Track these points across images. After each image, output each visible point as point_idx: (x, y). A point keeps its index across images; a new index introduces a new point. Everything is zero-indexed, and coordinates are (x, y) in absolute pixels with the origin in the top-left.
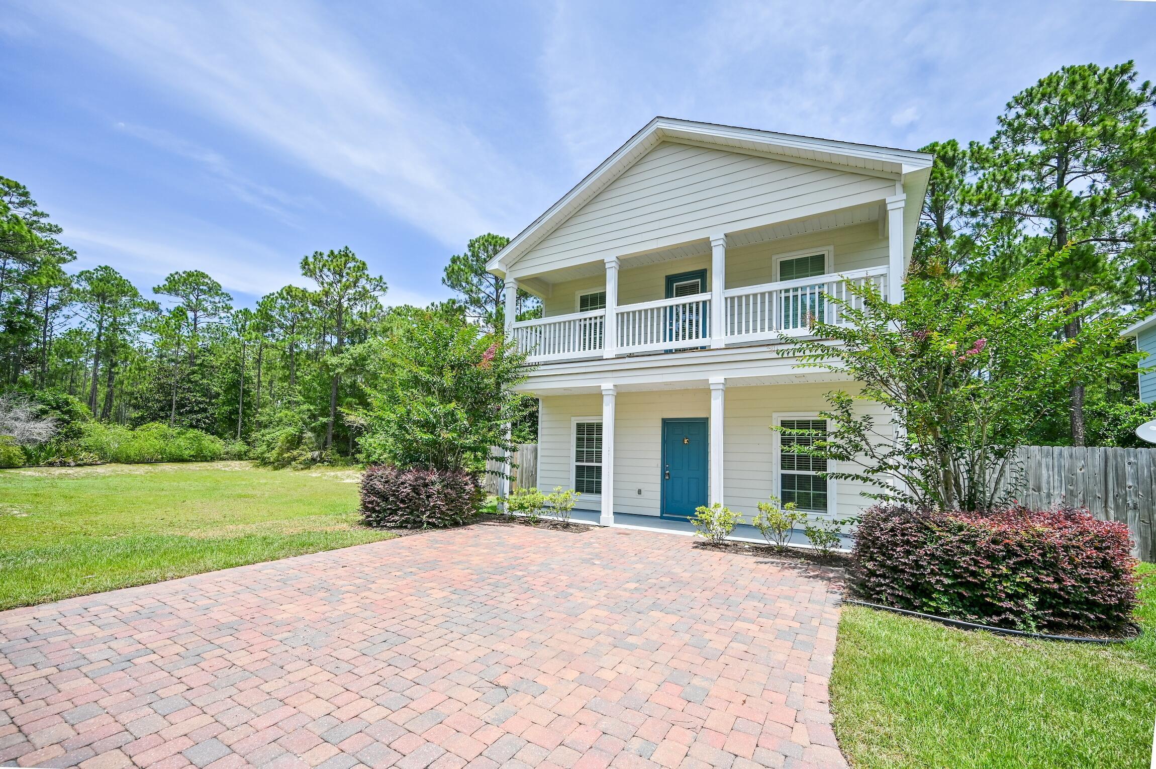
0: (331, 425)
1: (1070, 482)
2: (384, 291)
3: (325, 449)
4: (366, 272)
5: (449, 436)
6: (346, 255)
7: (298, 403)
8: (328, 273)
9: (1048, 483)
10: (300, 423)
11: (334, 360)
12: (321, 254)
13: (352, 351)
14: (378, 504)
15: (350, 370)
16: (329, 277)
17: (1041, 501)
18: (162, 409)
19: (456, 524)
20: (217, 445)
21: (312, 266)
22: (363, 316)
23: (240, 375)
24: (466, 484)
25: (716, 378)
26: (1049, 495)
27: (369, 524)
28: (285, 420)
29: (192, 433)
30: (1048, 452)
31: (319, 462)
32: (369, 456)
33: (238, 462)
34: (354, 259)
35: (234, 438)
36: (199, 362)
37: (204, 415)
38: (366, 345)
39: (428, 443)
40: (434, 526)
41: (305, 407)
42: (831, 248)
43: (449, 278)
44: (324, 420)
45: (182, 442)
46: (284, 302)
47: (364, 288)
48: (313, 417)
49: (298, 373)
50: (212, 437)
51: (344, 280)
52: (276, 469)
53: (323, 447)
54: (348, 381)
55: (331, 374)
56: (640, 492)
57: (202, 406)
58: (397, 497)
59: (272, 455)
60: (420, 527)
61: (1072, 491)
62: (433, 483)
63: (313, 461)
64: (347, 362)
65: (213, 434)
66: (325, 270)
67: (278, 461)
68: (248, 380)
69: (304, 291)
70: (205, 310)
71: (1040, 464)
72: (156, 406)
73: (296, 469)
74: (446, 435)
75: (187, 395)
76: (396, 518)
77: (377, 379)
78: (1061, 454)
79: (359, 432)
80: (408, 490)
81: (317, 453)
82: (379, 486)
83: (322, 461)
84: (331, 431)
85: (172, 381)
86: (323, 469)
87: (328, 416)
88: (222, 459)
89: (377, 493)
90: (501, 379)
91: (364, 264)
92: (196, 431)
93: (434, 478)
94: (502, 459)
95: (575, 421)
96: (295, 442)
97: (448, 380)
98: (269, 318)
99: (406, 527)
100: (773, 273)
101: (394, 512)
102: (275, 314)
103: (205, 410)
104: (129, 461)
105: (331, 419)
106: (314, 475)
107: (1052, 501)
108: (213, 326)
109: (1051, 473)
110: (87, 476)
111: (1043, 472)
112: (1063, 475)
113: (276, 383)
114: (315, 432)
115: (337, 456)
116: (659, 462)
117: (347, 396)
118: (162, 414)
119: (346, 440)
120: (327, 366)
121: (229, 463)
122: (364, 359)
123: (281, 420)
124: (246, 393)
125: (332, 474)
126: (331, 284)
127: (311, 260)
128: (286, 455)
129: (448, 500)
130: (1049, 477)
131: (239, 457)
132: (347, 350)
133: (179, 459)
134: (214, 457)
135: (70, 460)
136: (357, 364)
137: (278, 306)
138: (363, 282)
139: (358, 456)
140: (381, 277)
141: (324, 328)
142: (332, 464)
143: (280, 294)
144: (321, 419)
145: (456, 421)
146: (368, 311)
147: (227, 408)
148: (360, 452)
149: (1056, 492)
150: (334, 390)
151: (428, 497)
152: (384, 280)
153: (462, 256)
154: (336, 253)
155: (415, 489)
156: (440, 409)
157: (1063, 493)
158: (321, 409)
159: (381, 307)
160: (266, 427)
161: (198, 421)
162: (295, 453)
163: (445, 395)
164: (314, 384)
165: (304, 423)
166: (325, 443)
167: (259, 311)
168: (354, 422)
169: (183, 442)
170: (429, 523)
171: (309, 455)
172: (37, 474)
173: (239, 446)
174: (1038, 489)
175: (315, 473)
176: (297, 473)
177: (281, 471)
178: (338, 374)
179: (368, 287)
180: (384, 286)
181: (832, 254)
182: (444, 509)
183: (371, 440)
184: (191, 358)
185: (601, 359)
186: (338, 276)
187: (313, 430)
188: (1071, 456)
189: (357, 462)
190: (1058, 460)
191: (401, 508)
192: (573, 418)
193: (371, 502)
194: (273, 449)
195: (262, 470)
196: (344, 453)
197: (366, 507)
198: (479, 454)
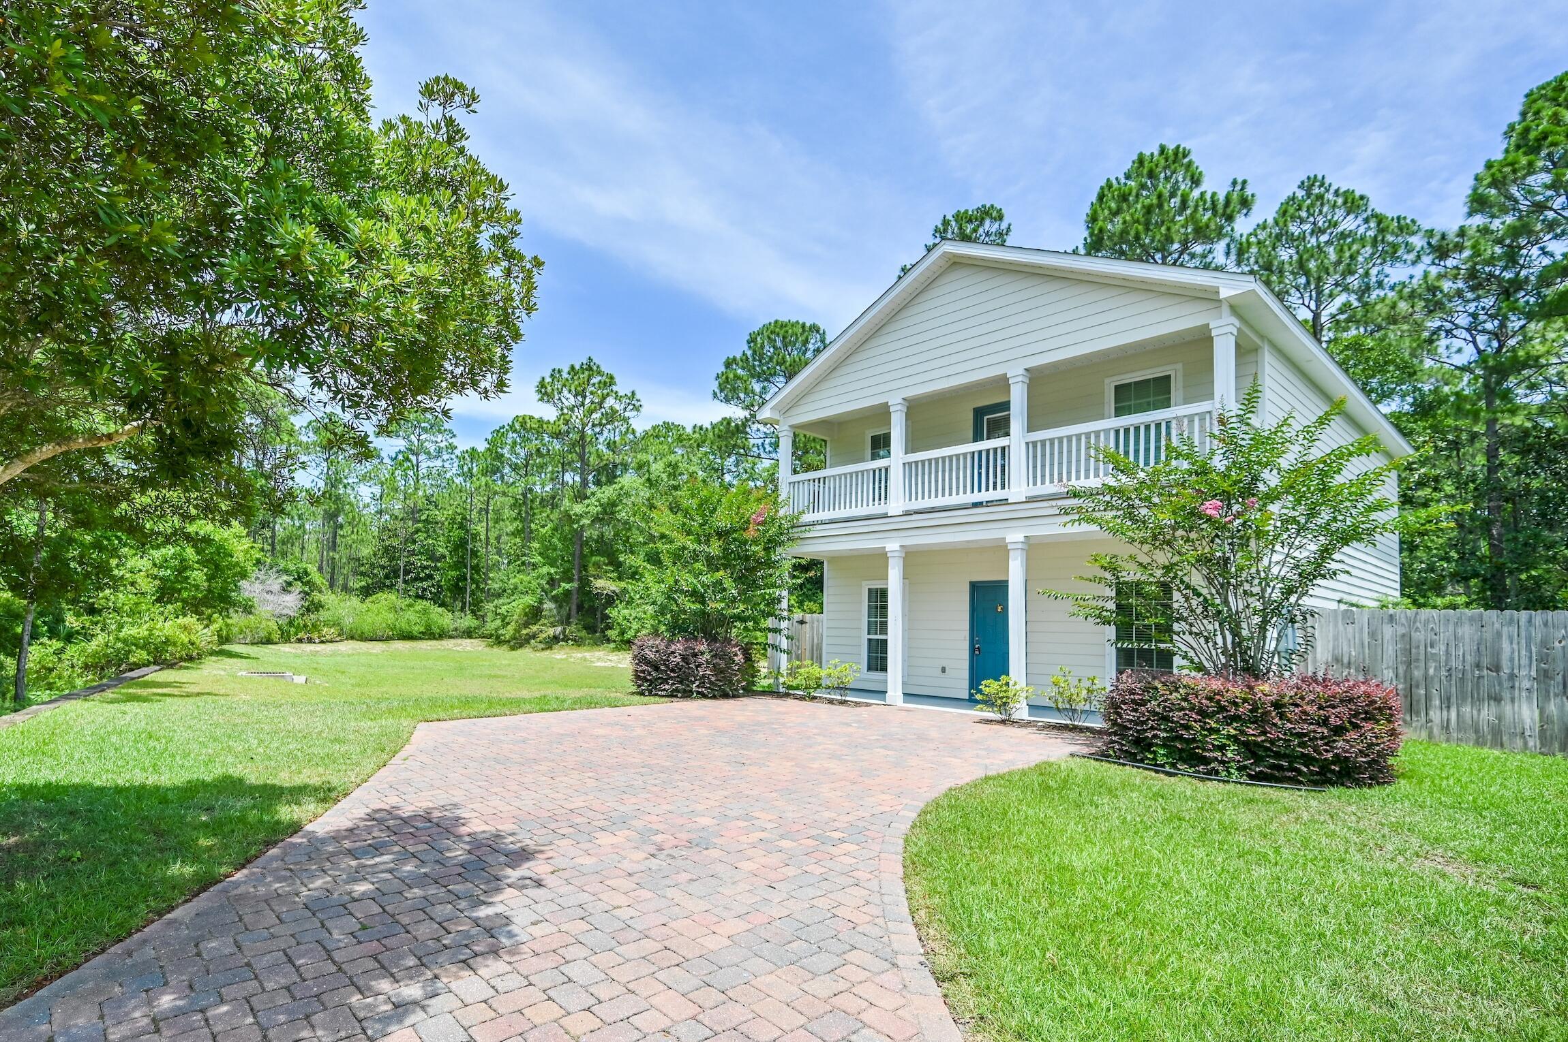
0: (575, 592)
1: (1542, 659)
2: (638, 410)
3: (568, 624)
4: (615, 388)
5: (720, 606)
6: (590, 369)
7: (535, 566)
8: (569, 396)
9: (1512, 660)
10: (539, 591)
11: (578, 509)
12: (559, 371)
13: (599, 495)
14: (650, 674)
15: (596, 519)
16: (569, 399)
17: (1500, 684)
18: (387, 577)
19: (725, 696)
20: (444, 618)
21: (549, 389)
22: (611, 445)
23: (467, 531)
24: (736, 655)
25: (1015, 536)
26: (1512, 677)
27: (642, 694)
28: (520, 587)
29: (421, 605)
30: (1511, 620)
31: (563, 640)
32: (622, 633)
33: (468, 641)
34: (599, 373)
35: (462, 609)
36: (423, 518)
37: (430, 583)
38: (617, 487)
39: (695, 613)
40: (704, 696)
41: (545, 570)
42: (1179, 366)
43: (721, 391)
44: (568, 586)
45: (411, 615)
46: (515, 435)
47: (611, 408)
48: (552, 582)
49: (533, 526)
50: (440, 610)
51: (588, 401)
52: (513, 648)
53: (566, 621)
54: (595, 534)
55: (575, 526)
56: (943, 670)
57: (427, 572)
58: (667, 666)
59: (508, 632)
60: (689, 697)
61: (1546, 671)
62: (702, 653)
63: (555, 639)
64: (595, 510)
65: (440, 606)
66: (565, 392)
67: (515, 638)
68: (475, 537)
69: (541, 421)
70: (428, 453)
71: (1499, 635)
72: (382, 573)
73: (535, 649)
74: (714, 605)
75: (412, 559)
76: (667, 687)
77: (630, 529)
78: (1530, 621)
79: (610, 600)
80: (678, 659)
81: (559, 629)
82: (650, 655)
83: (566, 639)
84: (575, 600)
85: (396, 543)
86: (567, 650)
87: (570, 580)
88: (451, 637)
89: (648, 662)
90: (771, 544)
91: (612, 378)
92: (424, 602)
93: (702, 648)
94: (776, 631)
95: (867, 585)
96: (534, 614)
97: (715, 548)
98: (500, 457)
99: (676, 696)
100: (1106, 400)
101: (665, 681)
102: (506, 451)
103: (430, 577)
104: (363, 638)
105: (575, 584)
106: (558, 656)
107: (1517, 684)
108: (434, 471)
109: (1515, 646)
110: (334, 654)
111: (1504, 646)
112: (1534, 649)
113: (504, 538)
114: (556, 601)
115: (584, 633)
116: (967, 634)
117: (592, 553)
118: (388, 583)
119: (592, 611)
120: (570, 516)
121: (459, 641)
122: (614, 504)
123: (516, 588)
124: (474, 553)
125: (579, 655)
126: (572, 410)
127: (548, 380)
128: (524, 632)
129: (717, 670)
130: (1513, 653)
131: (469, 634)
132: (593, 494)
133: (408, 637)
134: (442, 635)
135: (315, 635)
136: (605, 512)
137: (509, 441)
138: (610, 402)
139: (609, 633)
140: (633, 393)
141: (563, 464)
142: (578, 643)
143: (512, 427)
144: (563, 585)
145: (724, 590)
146: (617, 439)
147: (454, 573)
148: (611, 628)
149: (1524, 672)
150: (577, 547)
151: (697, 667)
152: (637, 397)
153: (738, 356)
154: (577, 367)
155: (684, 659)
156: (707, 579)
157: (1534, 674)
158: (563, 572)
159: (634, 432)
160: (499, 596)
161: (424, 590)
162: (535, 628)
163: (712, 564)
164: (555, 540)
165: (543, 590)
166: (569, 616)
167: (489, 449)
168: (604, 589)
169: (414, 614)
170: (698, 693)
171: (551, 632)
172: (294, 651)
173: (468, 621)
174: (1497, 668)
175: (559, 654)
176: (538, 654)
177: (519, 652)
178: (582, 526)
179: (617, 407)
180: (637, 404)
181: (1180, 375)
182: (713, 679)
183: (626, 612)
184: (413, 513)
185: (885, 516)
186: (580, 398)
187: (555, 599)
188: (1546, 624)
189: (609, 641)
190: (1527, 630)
191: (671, 678)
192: (864, 583)
193: (643, 672)
194: (508, 623)
195: (496, 650)
196: (591, 629)
197: (638, 677)
198: (750, 624)
